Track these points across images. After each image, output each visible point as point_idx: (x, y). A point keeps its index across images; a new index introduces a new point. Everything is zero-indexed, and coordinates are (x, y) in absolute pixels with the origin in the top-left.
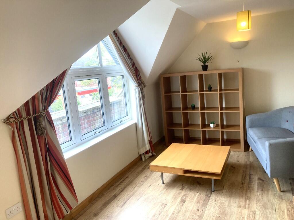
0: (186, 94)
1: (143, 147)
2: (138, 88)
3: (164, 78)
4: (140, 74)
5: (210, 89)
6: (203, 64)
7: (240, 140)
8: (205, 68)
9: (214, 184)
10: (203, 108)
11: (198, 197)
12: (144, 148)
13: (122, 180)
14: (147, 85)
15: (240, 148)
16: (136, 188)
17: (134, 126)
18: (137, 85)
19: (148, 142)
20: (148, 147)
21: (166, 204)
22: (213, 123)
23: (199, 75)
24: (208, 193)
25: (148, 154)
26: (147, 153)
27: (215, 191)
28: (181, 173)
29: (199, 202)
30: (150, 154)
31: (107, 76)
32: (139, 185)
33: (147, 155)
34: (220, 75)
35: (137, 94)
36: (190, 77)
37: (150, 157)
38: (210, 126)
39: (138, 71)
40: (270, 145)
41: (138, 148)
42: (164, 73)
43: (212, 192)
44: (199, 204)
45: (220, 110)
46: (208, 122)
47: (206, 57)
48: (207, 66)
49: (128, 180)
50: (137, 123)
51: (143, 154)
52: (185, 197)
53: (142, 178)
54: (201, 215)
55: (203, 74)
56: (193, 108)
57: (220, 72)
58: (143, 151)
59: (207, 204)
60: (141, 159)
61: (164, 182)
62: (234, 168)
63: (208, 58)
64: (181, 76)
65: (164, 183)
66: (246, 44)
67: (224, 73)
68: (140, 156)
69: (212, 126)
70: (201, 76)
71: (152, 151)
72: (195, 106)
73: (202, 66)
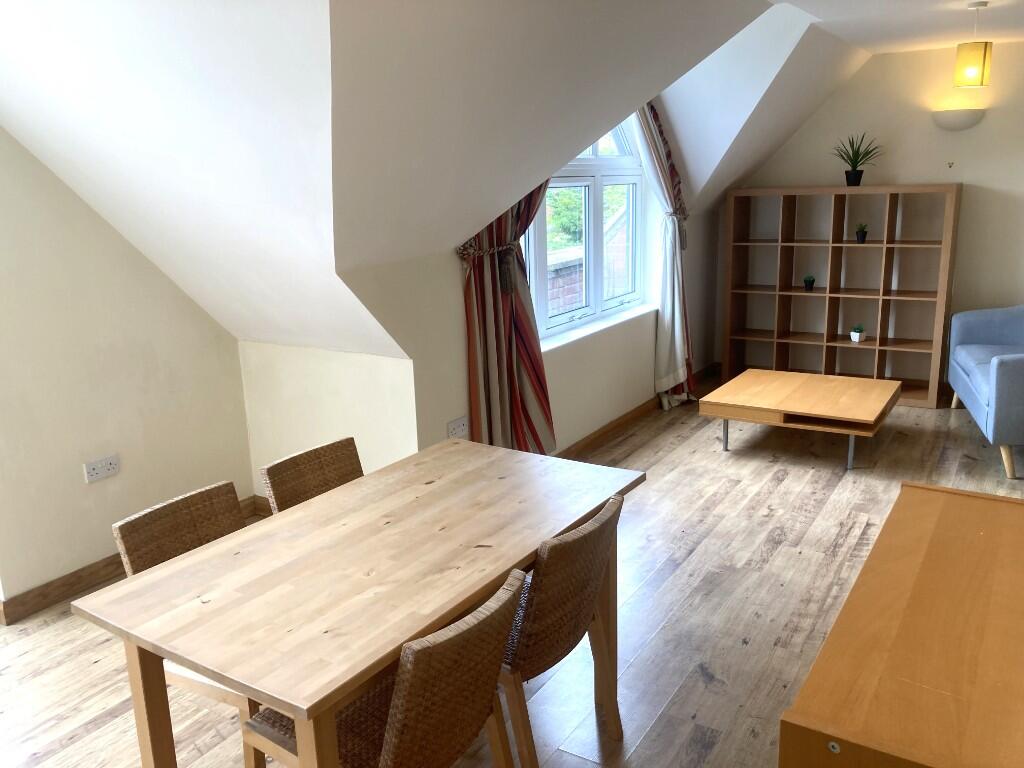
0: (793, 247)
1: (668, 373)
2: (673, 219)
3: (736, 198)
4: (680, 183)
5: (862, 236)
6: (850, 168)
7: (928, 382)
8: (854, 178)
9: (854, 459)
10: (835, 288)
11: (813, 476)
12: (671, 376)
13: (620, 439)
14: (690, 213)
15: (926, 398)
16: (661, 453)
17: (653, 318)
18: (671, 210)
19: (685, 363)
20: (682, 375)
21: (739, 481)
22: (859, 330)
23: (836, 196)
24: (837, 471)
25: (680, 394)
26: (677, 389)
27: (853, 468)
28: (779, 422)
29: (817, 482)
30: (684, 396)
31: (605, 183)
32: (666, 448)
33: (676, 397)
34: (894, 198)
35: (670, 235)
36: (809, 199)
37: (683, 404)
38: (849, 338)
39: (677, 174)
40: (1002, 364)
41: (656, 375)
42: (737, 185)
43: (846, 470)
44: (816, 485)
45: (884, 295)
46: (844, 328)
47: (862, 149)
48: (862, 172)
49: (636, 440)
50: (660, 311)
51: (667, 392)
52: (782, 473)
53: (670, 438)
54: (822, 500)
55: (845, 196)
56: (810, 285)
57: (894, 191)
58: (667, 384)
59: (835, 486)
60: (660, 406)
61: (729, 448)
62: (906, 435)
63: (867, 153)
64: (785, 197)
65: (727, 450)
66: (975, 119)
67: (906, 195)
68: (659, 397)
69: (855, 337)
70: (840, 200)
71: (689, 388)
72: (814, 281)
73: (847, 172)
